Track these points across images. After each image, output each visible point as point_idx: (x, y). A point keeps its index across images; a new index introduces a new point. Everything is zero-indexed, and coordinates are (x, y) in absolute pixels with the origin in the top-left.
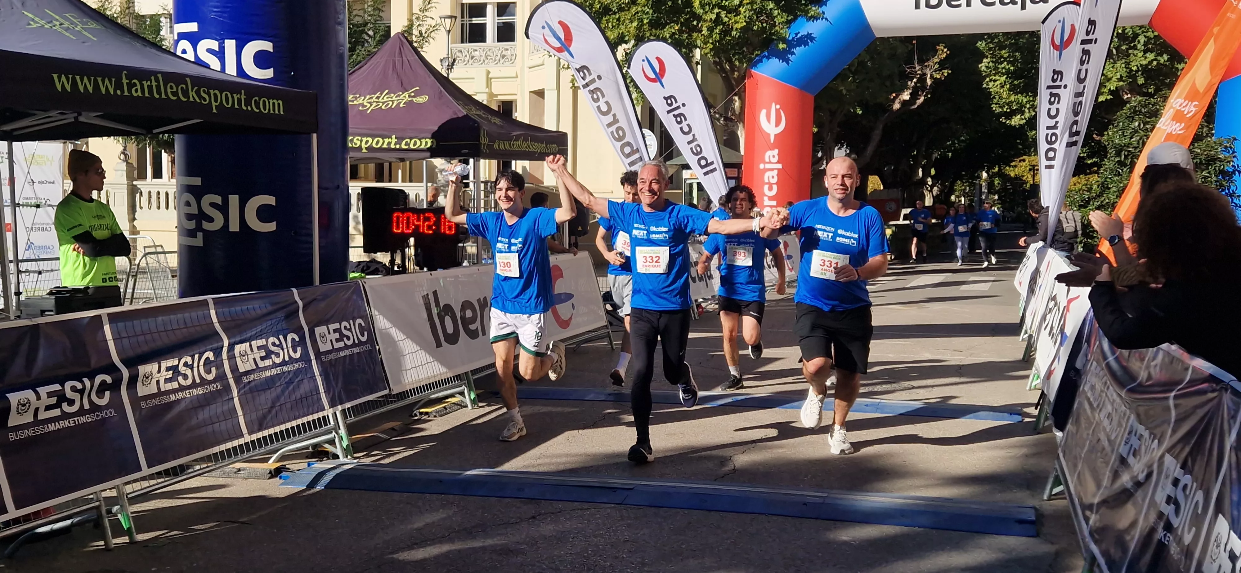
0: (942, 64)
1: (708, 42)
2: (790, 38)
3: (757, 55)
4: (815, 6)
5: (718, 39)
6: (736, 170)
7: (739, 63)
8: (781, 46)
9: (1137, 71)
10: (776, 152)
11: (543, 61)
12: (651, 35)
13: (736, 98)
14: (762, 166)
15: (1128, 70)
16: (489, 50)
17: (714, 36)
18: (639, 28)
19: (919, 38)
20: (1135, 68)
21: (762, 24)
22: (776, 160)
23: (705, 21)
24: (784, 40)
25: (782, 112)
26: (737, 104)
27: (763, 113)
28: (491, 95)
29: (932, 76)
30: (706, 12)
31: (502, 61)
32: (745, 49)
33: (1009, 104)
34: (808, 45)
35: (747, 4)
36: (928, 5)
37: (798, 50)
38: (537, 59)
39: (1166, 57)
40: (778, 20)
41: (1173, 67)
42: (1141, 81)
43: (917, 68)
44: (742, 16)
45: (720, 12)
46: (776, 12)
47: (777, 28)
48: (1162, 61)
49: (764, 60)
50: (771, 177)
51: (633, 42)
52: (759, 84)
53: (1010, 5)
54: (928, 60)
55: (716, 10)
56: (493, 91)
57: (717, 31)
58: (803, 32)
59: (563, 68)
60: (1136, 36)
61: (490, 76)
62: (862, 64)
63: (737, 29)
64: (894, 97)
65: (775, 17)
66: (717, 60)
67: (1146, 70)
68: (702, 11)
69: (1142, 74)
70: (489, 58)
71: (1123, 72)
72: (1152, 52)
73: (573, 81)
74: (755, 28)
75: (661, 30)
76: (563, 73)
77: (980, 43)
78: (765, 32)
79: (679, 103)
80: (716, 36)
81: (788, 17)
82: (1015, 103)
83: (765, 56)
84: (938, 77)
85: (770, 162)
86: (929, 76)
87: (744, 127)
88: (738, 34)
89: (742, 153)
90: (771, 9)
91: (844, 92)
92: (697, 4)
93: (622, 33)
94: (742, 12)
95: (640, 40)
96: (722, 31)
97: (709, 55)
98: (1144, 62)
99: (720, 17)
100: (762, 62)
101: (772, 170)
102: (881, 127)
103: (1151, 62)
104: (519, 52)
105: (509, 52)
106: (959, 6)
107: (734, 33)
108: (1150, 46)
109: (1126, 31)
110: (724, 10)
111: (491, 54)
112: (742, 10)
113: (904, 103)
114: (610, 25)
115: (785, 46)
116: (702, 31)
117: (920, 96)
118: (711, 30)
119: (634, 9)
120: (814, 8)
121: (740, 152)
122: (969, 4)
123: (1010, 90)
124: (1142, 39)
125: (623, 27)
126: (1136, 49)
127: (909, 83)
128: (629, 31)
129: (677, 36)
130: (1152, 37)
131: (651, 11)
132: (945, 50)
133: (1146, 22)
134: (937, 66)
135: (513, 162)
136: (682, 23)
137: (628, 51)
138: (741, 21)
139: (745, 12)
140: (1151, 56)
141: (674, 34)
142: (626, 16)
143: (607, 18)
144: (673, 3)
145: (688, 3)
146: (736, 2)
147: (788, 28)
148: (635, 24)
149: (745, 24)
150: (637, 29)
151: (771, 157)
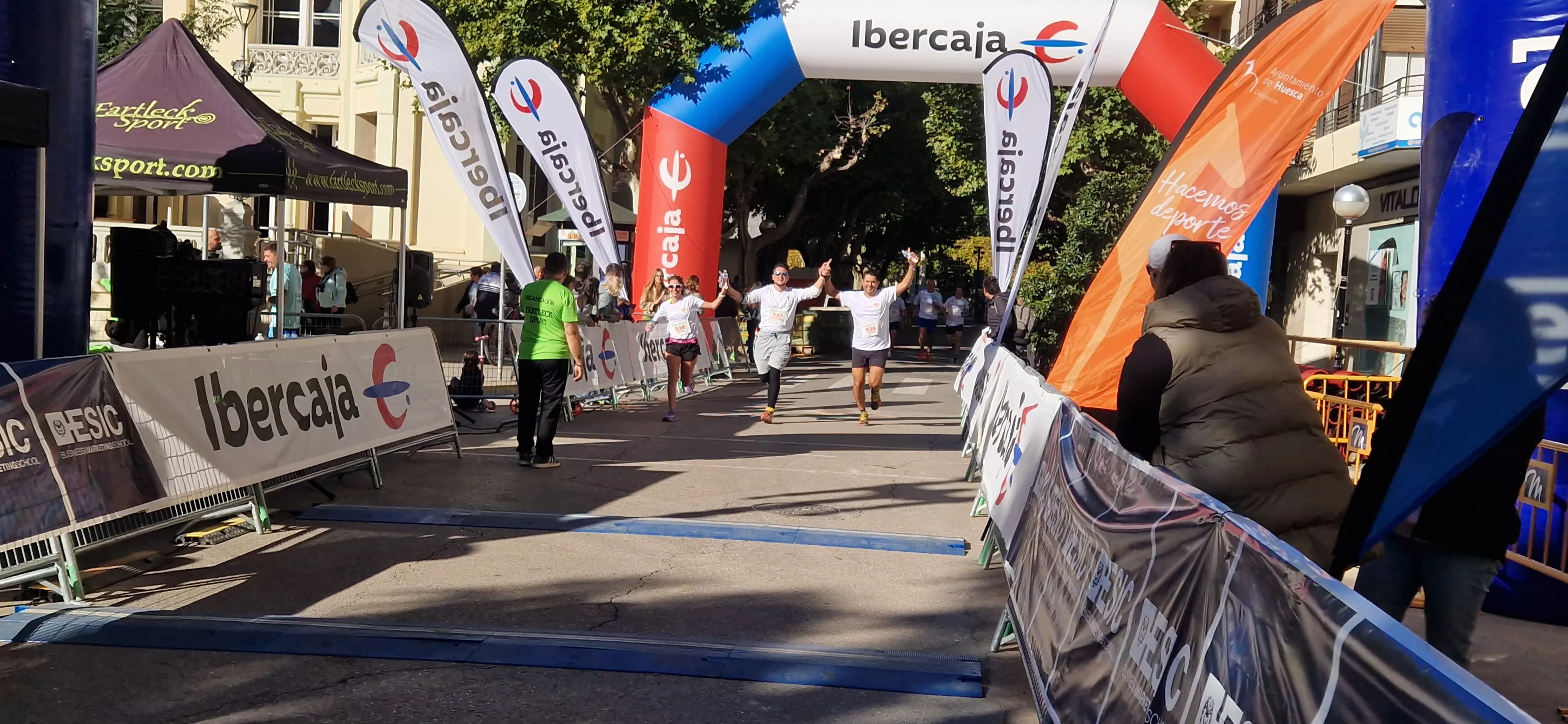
0: (880, 118)
1: (596, 67)
2: (700, 71)
3: (659, 89)
4: (732, 33)
5: (608, 63)
6: (627, 232)
7: (635, 96)
9: (1100, 142)
10: (678, 212)
11: (377, 75)
12: (522, 51)
13: (630, 141)
14: (660, 230)
15: (1090, 140)
16: (302, 55)
17: (604, 60)
18: (507, 42)
19: (854, 83)
20: (1099, 138)
21: (665, 49)
22: (677, 223)
23: (593, 40)
24: (693, 73)
25: (687, 164)
26: (631, 149)
27: (664, 162)
28: (303, 115)
29: (868, 132)
30: (595, 29)
31: (319, 71)
32: (643, 79)
33: (956, 171)
34: (721, 80)
35: (647, 22)
36: (868, 43)
37: (708, 86)
38: (368, 72)
39: (1133, 127)
40: (685, 47)
41: (1140, 139)
42: (1104, 153)
43: (852, 120)
44: (639, 37)
45: (612, 30)
46: (683, 36)
47: (684, 57)
48: (1129, 132)
49: (667, 95)
50: (672, 244)
51: (498, 59)
52: (659, 125)
53: (964, 50)
54: (864, 111)
55: (608, 27)
56: (305, 110)
57: (608, 53)
58: (716, 64)
59: (404, 85)
60: (1101, 99)
61: (302, 90)
62: (786, 110)
63: (633, 53)
64: (822, 154)
65: (681, 42)
66: (607, 91)
67: (1111, 141)
68: (589, 26)
69: (1106, 145)
70: (301, 65)
71: (1085, 142)
72: (1118, 120)
73: (416, 104)
74: (657, 54)
75: (535, 46)
76: (403, 92)
77: (926, 94)
78: (669, 60)
79: (559, 142)
80: (606, 60)
81: (698, 43)
82: (962, 170)
83: (666, 91)
84: (875, 132)
85: (670, 226)
86: (864, 131)
87: (638, 178)
88: (635, 60)
89: (636, 211)
90: (677, 32)
91: (765, 144)
92: (583, 17)
93: (485, 46)
94: (640, 32)
95: (508, 57)
96: (613, 56)
97: (597, 84)
98: (1110, 132)
99: (613, 36)
100: (663, 97)
101: (673, 235)
102: (806, 190)
103: (1116, 132)
104: (343, 59)
105: (329, 60)
106: (904, 47)
107: (629, 58)
108: (1117, 112)
109: (1091, 93)
110: (617, 28)
111: (304, 61)
112: (640, 29)
113: (835, 163)
114: (468, 34)
115: (693, 80)
116: (588, 52)
117: (853, 154)
118: (600, 52)
119: (501, 16)
120: (730, 36)
121: (632, 209)
122: (916, 46)
123: (958, 154)
124: (1108, 103)
125: (486, 39)
126: (1101, 115)
127: (842, 138)
128: (493, 45)
129: (556, 57)
130: (1120, 102)
131: (523, 21)
132: (885, 100)
133: (1113, 84)
134: (874, 120)
135: (331, 205)
136: (563, 39)
137: (491, 71)
138: (638, 43)
139: (643, 32)
140: (1117, 125)
141: (552, 53)
142: (489, 24)
143: (466, 24)
144: (552, 13)
145: (572, 15)
146: (634, 19)
147: (697, 57)
148: (501, 36)
149: (643, 47)
150: (504, 43)
151: (672, 219)
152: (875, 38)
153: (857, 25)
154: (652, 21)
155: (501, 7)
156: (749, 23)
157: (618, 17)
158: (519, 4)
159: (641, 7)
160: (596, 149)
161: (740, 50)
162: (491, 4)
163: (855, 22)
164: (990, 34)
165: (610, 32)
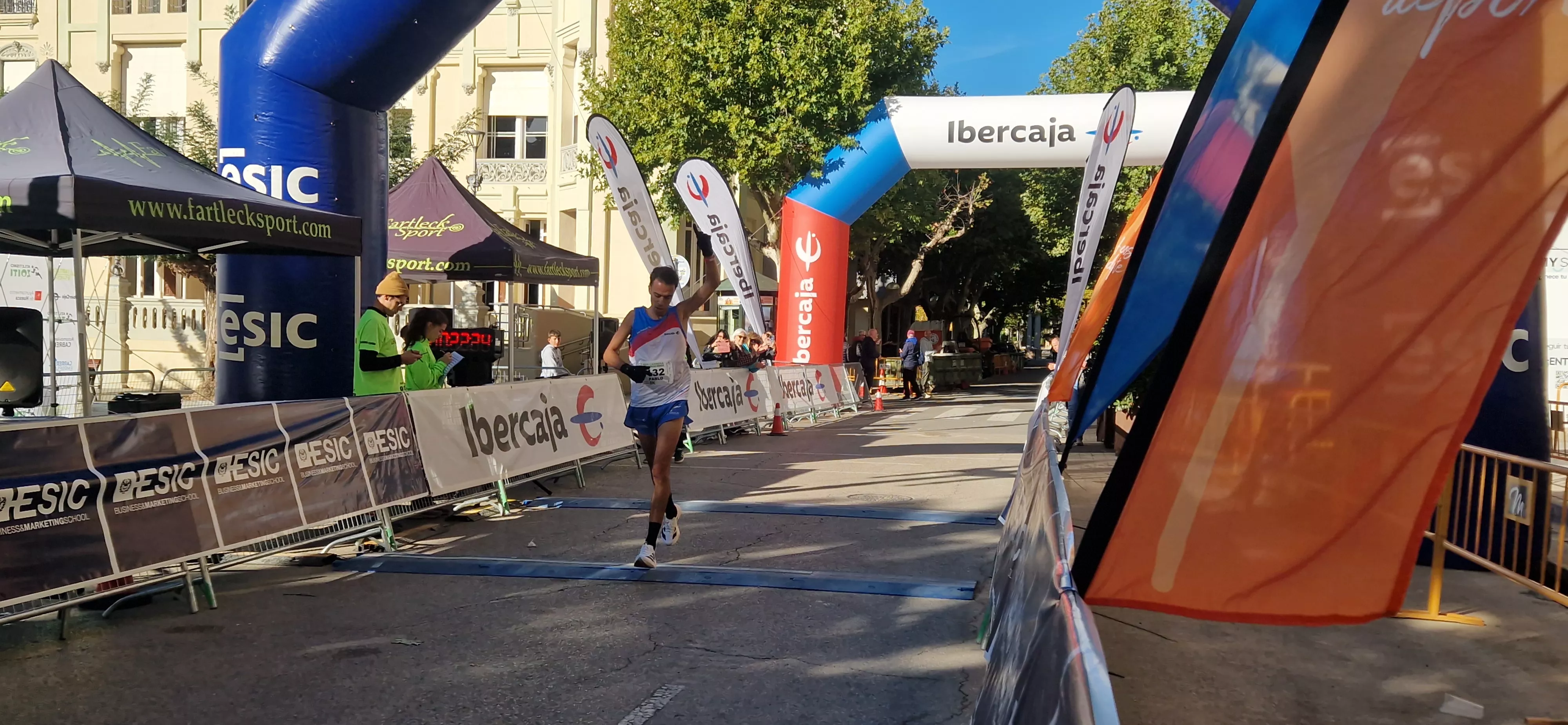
0: (984, 194)
1: (744, 168)
2: (824, 164)
3: (793, 182)
4: (852, 135)
6: (772, 297)
7: (775, 190)
8: (816, 174)
10: (811, 280)
11: (573, 181)
14: (797, 295)
16: (518, 166)
17: (749, 163)
18: (675, 151)
21: (798, 151)
22: (811, 288)
24: (819, 167)
25: (818, 241)
26: (773, 232)
27: (799, 241)
28: (518, 214)
30: (743, 138)
31: (531, 178)
35: (783, 131)
36: (961, 139)
37: (830, 176)
40: (814, 149)
43: (961, 197)
44: (778, 143)
45: (756, 139)
46: (812, 140)
47: (813, 156)
49: (799, 186)
50: (807, 305)
51: (669, 164)
52: (796, 212)
53: (1040, 141)
54: (970, 190)
55: (752, 136)
56: (520, 210)
57: (753, 157)
61: (518, 193)
63: (772, 156)
65: (811, 145)
68: (737, 136)
70: (517, 174)
74: (791, 155)
76: (595, 195)
78: (801, 159)
79: (722, 223)
80: (751, 163)
81: (824, 145)
83: (799, 183)
84: (980, 206)
85: (805, 291)
86: (971, 205)
88: (774, 161)
90: (807, 137)
92: (733, 130)
93: (657, 155)
94: (778, 140)
95: (676, 162)
96: (757, 159)
97: (747, 180)
99: (757, 143)
100: (797, 188)
101: (807, 298)
105: (539, 168)
106: (991, 140)
107: (769, 160)
110: (760, 137)
111: (520, 170)
112: (778, 137)
114: (645, 147)
115: (820, 173)
116: (737, 157)
118: (746, 155)
120: (849, 137)
121: (776, 280)
122: (1000, 139)
125: (659, 150)
128: (664, 154)
129: (713, 161)
131: (687, 135)
132: (988, 181)
134: (979, 196)
135: (541, 286)
137: (664, 173)
138: (777, 147)
139: (782, 138)
141: (712, 156)
142: (661, 138)
143: (643, 138)
144: (709, 127)
145: (724, 127)
146: (773, 128)
147: (823, 156)
148: (670, 147)
149: (781, 151)
150: (672, 152)
151: (807, 285)
152: (967, 135)
153: (951, 124)
154: (788, 130)
155: (669, 125)
156: (865, 127)
157: (761, 127)
158: (683, 122)
159: (779, 119)
160: (747, 233)
161: (858, 148)
162: (662, 124)
163: (950, 123)
164: (1061, 127)
165: (753, 140)
